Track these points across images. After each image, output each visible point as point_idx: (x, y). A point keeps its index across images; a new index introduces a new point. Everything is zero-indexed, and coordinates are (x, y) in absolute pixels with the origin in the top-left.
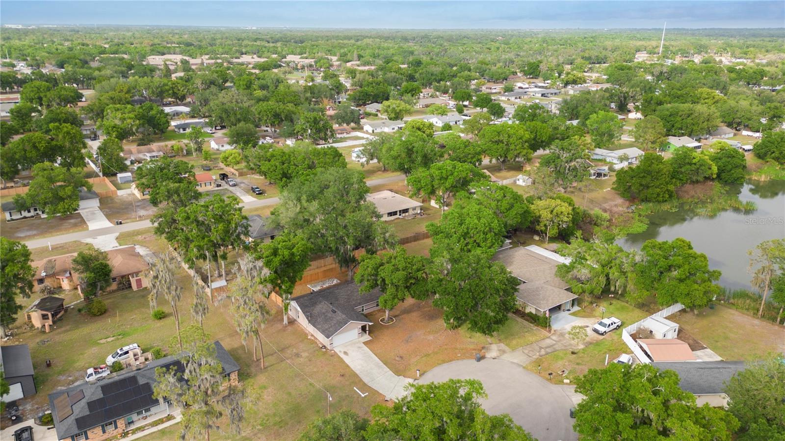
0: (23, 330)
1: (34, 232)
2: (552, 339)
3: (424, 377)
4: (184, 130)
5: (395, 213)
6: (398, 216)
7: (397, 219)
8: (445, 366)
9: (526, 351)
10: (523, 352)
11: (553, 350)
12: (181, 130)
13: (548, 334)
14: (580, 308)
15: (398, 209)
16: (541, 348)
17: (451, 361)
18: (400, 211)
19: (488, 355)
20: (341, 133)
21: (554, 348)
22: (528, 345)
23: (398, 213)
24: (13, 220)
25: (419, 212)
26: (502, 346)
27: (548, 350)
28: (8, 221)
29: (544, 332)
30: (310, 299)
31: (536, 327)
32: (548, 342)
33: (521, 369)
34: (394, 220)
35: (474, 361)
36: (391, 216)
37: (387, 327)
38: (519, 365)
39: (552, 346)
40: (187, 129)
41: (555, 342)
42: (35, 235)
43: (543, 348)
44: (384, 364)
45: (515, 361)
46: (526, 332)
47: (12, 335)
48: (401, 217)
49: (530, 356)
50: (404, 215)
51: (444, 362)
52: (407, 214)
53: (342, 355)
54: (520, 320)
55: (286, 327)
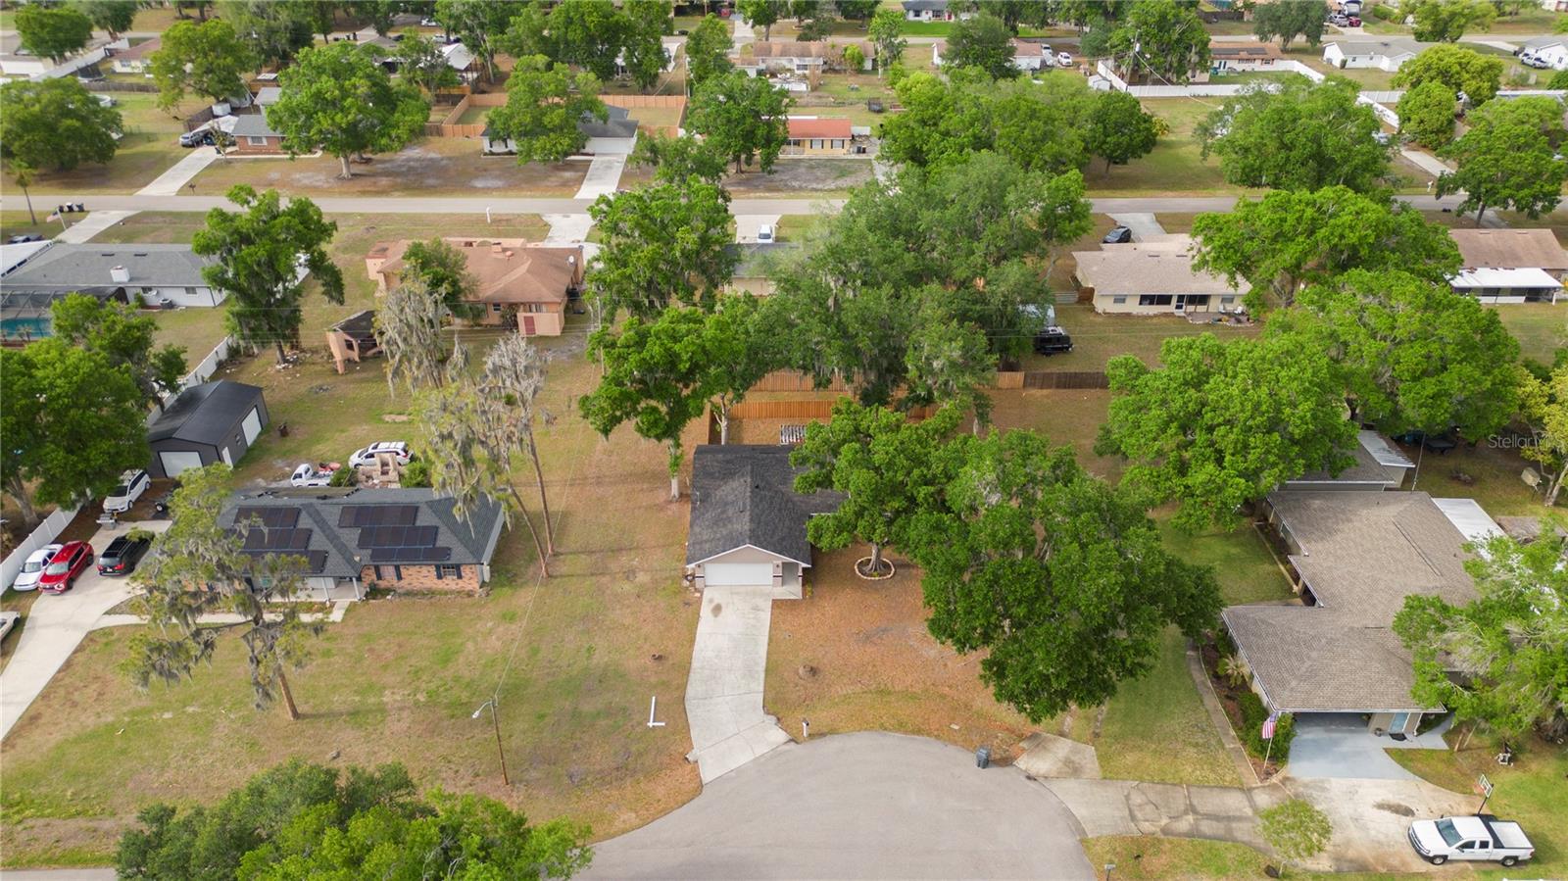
0: (316, 358)
1: (499, 183)
2: (1251, 800)
3: (818, 742)
4: (917, 14)
5: (1164, 300)
6: (1171, 308)
7: (1166, 315)
8: (893, 739)
9: (1137, 799)
10: (1127, 798)
11: (1221, 832)
12: (911, 13)
13: (1254, 781)
14: (1446, 747)
15: (1175, 291)
16: (1191, 809)
17: (919, 732)
18: (1181, 298)
19: (1023, 763)
20: (1248, 60)
21: (1230, 830)
22: (1163, 782)
23: (1174, 301)
24: (492, 153)
25: (1239, 310)
26: (1088, 756)
27: (1206, 827)
28: (485, 154)
29: (1247, 770)
30: (728, 462)
31: (1239, 745)
32: (1234, 802)
33: (1069, 841)
34: (1155, 316)
35: (969, 760)
36: (1151, 303)
37: (859, 585)
38: (1078, 829)
39: (1229, 819)
40: (924, 13)
41: (1249, 812)
42: (497, 189)
43: (1195, 812)
44: (767, 671)
45: (1080, 812)
46: (1196, 745)
47: (295, 363)
48: (1180, 313)
49: (1133, 818)
50: (1191, 308)
51: (901, 727)
52: (1201, 308)
53: (706, 611)
54: (1212, 702)
55: (671, 502)
